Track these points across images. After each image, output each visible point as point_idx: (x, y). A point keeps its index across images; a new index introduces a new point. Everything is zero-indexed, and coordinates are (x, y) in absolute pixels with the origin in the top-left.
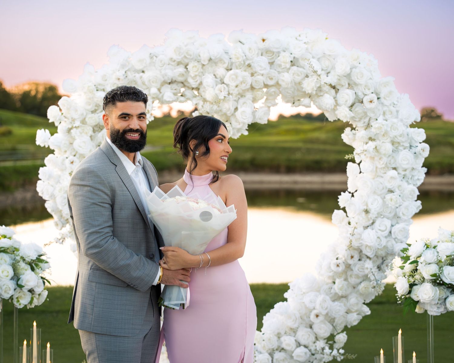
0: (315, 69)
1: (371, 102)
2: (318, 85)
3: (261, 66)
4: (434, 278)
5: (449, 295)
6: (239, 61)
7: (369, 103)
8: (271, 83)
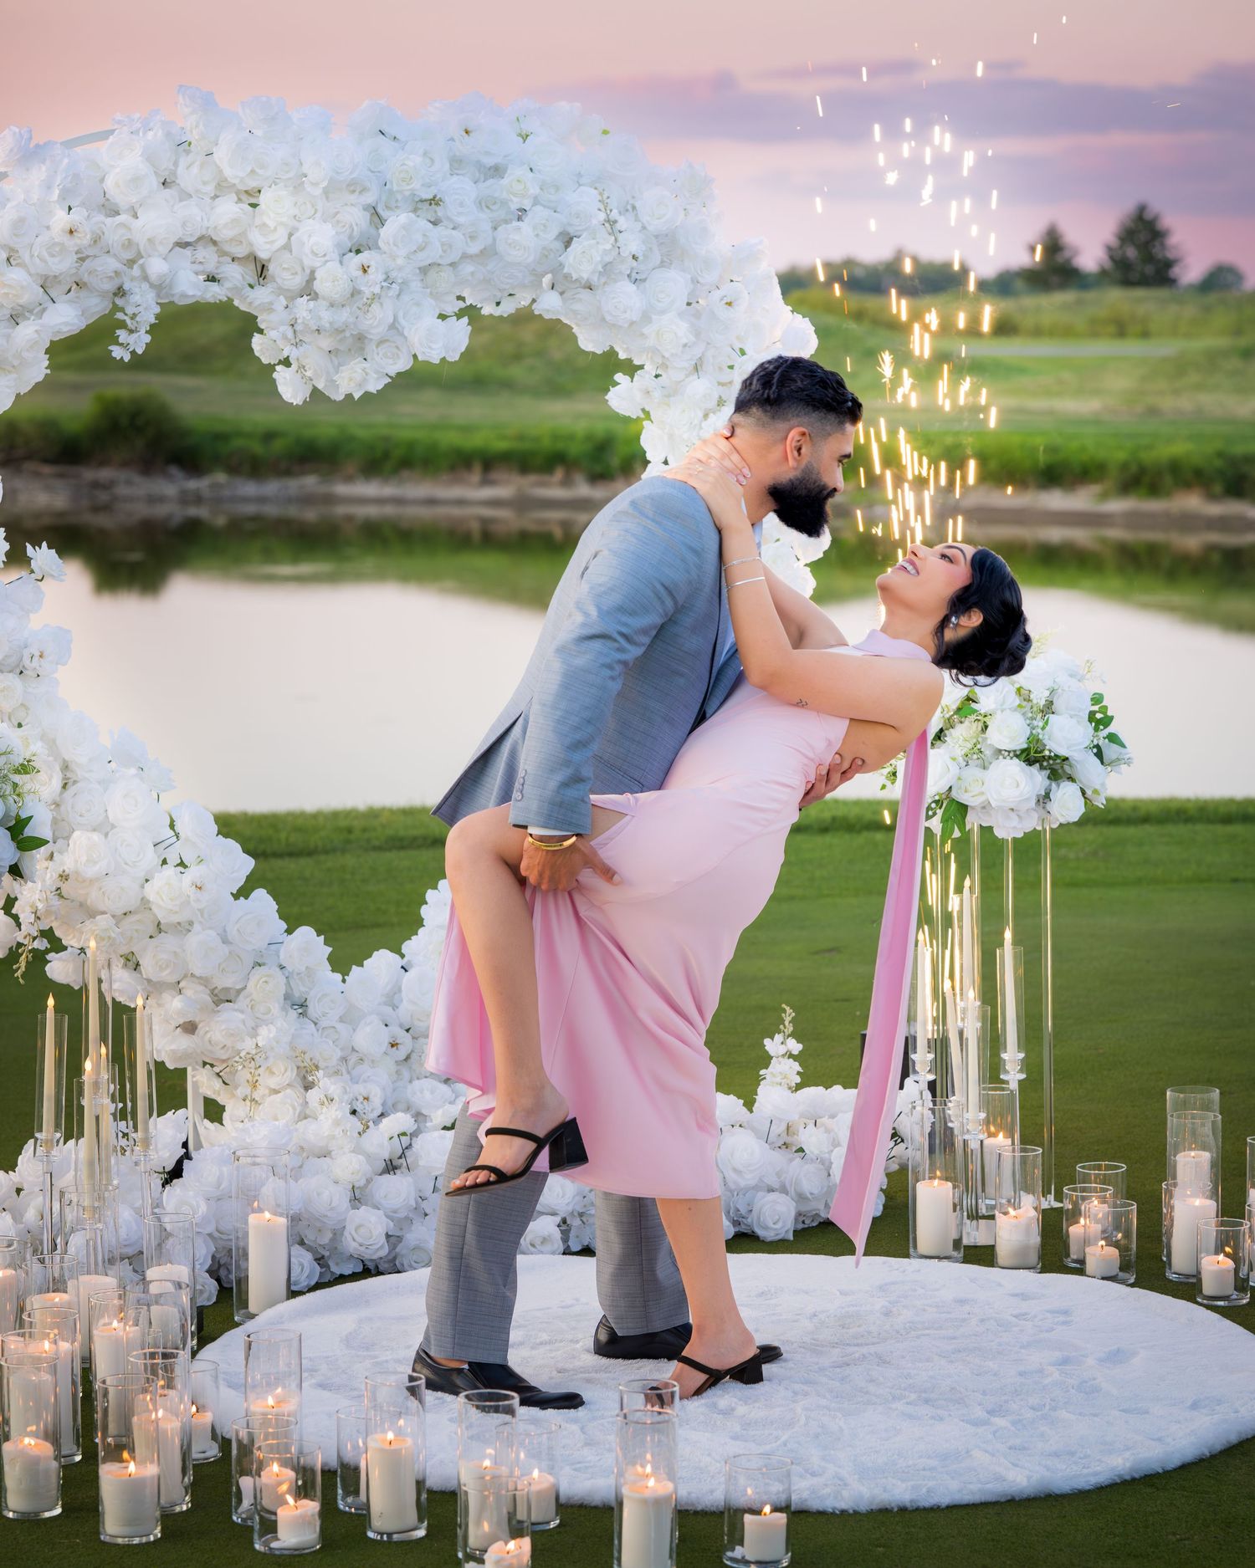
0: (614, 215)
1: (729, 304)
2: (608, 259)
3: (461, 205)
4: (1025, 746)
5: (1054, 785)
6: (410, 190)
7: (727, 306)
8: (474, 249)
